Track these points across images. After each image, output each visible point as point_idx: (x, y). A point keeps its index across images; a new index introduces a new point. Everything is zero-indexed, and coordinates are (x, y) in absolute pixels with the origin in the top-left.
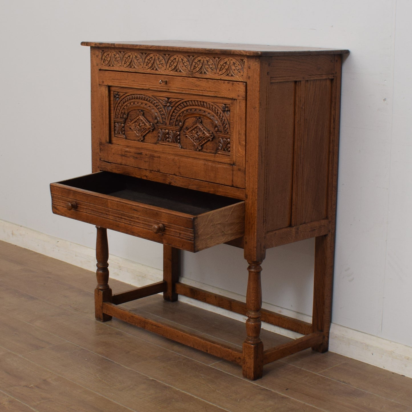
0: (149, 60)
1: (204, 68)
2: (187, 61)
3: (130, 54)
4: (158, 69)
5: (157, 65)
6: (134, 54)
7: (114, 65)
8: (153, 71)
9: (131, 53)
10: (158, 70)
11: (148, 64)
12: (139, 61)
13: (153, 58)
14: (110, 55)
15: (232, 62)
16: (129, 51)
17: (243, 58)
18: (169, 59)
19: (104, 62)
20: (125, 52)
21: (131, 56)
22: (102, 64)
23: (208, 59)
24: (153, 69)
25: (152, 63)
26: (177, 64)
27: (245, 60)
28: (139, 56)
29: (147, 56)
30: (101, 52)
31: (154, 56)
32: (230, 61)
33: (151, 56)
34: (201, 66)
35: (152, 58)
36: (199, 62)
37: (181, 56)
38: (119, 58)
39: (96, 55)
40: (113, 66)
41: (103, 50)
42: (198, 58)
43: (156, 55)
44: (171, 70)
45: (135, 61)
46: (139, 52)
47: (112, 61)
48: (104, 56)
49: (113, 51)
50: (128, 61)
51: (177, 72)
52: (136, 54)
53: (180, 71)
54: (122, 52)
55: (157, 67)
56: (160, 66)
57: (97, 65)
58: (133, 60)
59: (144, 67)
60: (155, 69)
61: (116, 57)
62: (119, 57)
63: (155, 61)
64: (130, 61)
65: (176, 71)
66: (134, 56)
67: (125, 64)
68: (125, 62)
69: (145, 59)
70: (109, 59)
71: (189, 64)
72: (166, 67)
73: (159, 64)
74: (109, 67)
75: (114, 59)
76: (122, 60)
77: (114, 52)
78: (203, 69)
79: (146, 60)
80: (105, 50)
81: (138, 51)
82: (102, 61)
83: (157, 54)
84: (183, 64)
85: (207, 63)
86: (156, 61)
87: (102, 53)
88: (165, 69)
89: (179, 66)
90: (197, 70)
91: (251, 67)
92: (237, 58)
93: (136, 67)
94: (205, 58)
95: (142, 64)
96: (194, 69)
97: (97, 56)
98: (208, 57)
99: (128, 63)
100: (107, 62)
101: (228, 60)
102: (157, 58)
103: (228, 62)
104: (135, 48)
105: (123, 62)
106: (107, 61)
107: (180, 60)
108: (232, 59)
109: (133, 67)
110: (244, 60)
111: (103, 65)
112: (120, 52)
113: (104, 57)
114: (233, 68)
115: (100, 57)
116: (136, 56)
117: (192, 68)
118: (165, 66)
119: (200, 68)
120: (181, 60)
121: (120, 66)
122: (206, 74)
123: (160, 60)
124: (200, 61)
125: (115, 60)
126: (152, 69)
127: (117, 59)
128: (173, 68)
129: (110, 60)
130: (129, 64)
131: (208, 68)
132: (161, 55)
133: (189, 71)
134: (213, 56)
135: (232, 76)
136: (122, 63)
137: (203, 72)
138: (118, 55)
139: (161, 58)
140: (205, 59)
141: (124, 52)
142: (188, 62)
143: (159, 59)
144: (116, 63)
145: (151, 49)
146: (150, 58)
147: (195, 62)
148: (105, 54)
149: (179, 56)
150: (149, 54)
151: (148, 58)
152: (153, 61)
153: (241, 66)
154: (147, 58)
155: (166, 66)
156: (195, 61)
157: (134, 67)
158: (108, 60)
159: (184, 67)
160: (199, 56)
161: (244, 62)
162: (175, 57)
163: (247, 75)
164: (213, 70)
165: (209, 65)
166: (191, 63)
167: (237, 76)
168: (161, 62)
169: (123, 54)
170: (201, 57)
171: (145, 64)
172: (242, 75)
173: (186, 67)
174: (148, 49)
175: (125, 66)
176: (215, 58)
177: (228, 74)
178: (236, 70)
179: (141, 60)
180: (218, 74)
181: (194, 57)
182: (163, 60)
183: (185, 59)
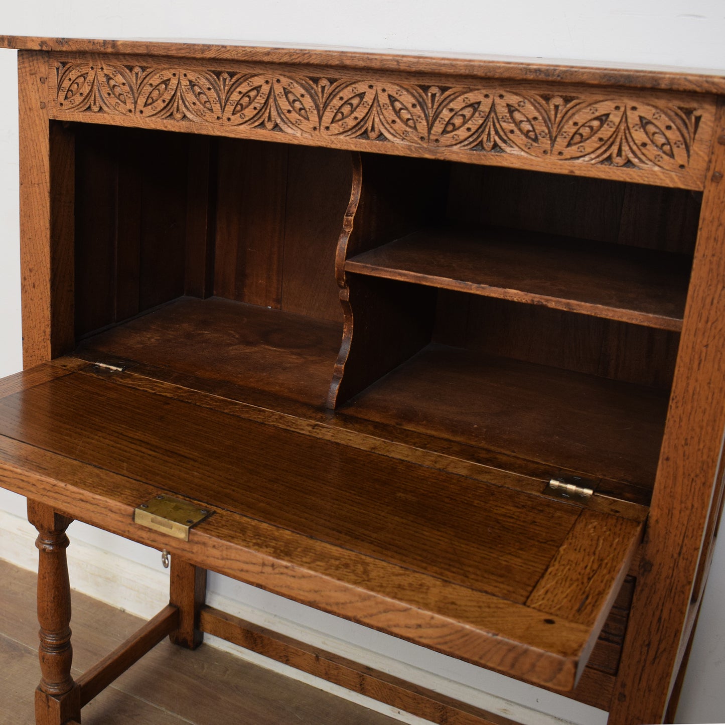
0: (246, 94)
1: (493, 132)
2: (414, 106)
3: (167, 74)
4: (282, 125)
5: (279, 114)
6: (185, 75)
7: (105, 108)
8: (260, 131)
9: (173, 71)
10: (281, 130)
11: (243, 108)
12: (203, 98)
13: (265, 89)
14: (90, 78)
15: (633, 117)
16: (166, 66)
17: (694, 105)
18: (332, 95)
19: (66, 98)
20: (147, 68)
21: (174, 82)
22: (61, 104)
23: (513, 99)
24: (262, 125)
25: (258, 106)
26: (366, 111)
27: (706, 112)
28: (203, 82)
29: (238, 83)
30: (58, 69)
31: (267, 82)
32: (625, 112)
33: (256, 84)
34: (481, 122)
35: (258, 88)
36: (470, 110)
37: (389, 85)
38: (127, 88)
39: (41, 75)
40: (101, 109)
41: (63, 60)
42: (466, 95)
43: (278, 81)
44: (341, 130)
45: (190, 97)
46: (204, 69)
47: (97, 95)
48: (70, 79)
49: (100, 63)
50: (160, 95)
51: (368, 138)
52: (192, 76)
53: (381, 136)
54: (137, 69)
55: (279, 121)
56: (294, 116)
57: (43, 106)
58: (179, 94)
59: (225, 118)
60: (270, 125)
61: (112, 83)
62: (124, 84)
63: (271, 100)
64: (167, 97)
65: (365, 135)
66: (185, 82)
67: (146, 105)
68: (150, 101)
69: (230, 92)
70: (86, 89)
71: (423, 115)
72: (317, 119)
73: (289, 111)
74: (88, 113)
75: (105, 90)
76: (135, 93)
77: (104, 67)
78: (489, 134)
79: (235, 97)
80: (72, 62)
81: (202, 65)
82: (62, 95)
83: (282, 79)
84: (397, 112)
85: (508, 115)
86: (275, 100)
87: (61, 71)
88: (315, 129)
89: (377, 120)
90: (462, 138)
92: (661, 103)
93: (189, 115)
94: (501, 96)
95: (217, 107)
96: (444, 132)
97: (43, 80)
98: (516, 94)
99: (160, 102)
100: (78, 99)
101: (617, 108)
102: (278, 89)
103: (615, 115)
104: (199, 56)
105: (141, 101)
106: (78, 95)
107: (383, 99)
108: (634, 104)
109: (179, 116)
110: (697, 113)
111: (64, 107)
112: (131, 69)
113: (66, 84)
114: (639, 136)
115: (53, 80)
116: (190, 82)
117: (438, 128)
118: (314, 117)
119: (473, 130)
120: (388, 102)
121: (130, 111)
122: (503, 151)
123: (291, 98)
124: (475, 106)
125: (109, 94)
126: (257, 124)
127: (118, 90)
128: (349, 127)
129: (91, 91)
130: (163, 105)
131: (512, 132)
132: (297, 82)
133: (422, 138)
134: (542, 93)
135: (628, 163)
136: (136, 103)
137: (488, 145)
138: (120, 79)
139: (299, 90)
140: (498, 100)
141: (143, 69)
142: (418, 107)
143: (286, 92)
144: (113, 101)
145: (266, 59)
146: (249, 88)
147: (451, 110)
148: (73, 75)
149: (379, 86)
150: (246, 78)
151: (244, 88)
152: (263, 101)
153: (678, 133)
154: (238, 90)
155: (320, 118)
156: (451, 105)
157: (185, 116)
158: (81, 91)
159: (399, 125)
160: (471, 90)
161: (698, 119)
162: (362, 87)
163: (708, 169)
164: (536, 140)
165: (518, 124)
166: (431, 113)
167: (656, 169)
168: (297, 105)
169: (141, 75)
170: (484, 92)
171: (229, 109)
172: (682, 166)
173: (411, 123)
174: (258, 58)
175: (148, 111)
176: (547, 98)
177: (609, 159)
178: (650, 147)
179: (213, 94)
180: (560, 153)
181: (447, 93)
182: (307, 96)
183: (407, 99)
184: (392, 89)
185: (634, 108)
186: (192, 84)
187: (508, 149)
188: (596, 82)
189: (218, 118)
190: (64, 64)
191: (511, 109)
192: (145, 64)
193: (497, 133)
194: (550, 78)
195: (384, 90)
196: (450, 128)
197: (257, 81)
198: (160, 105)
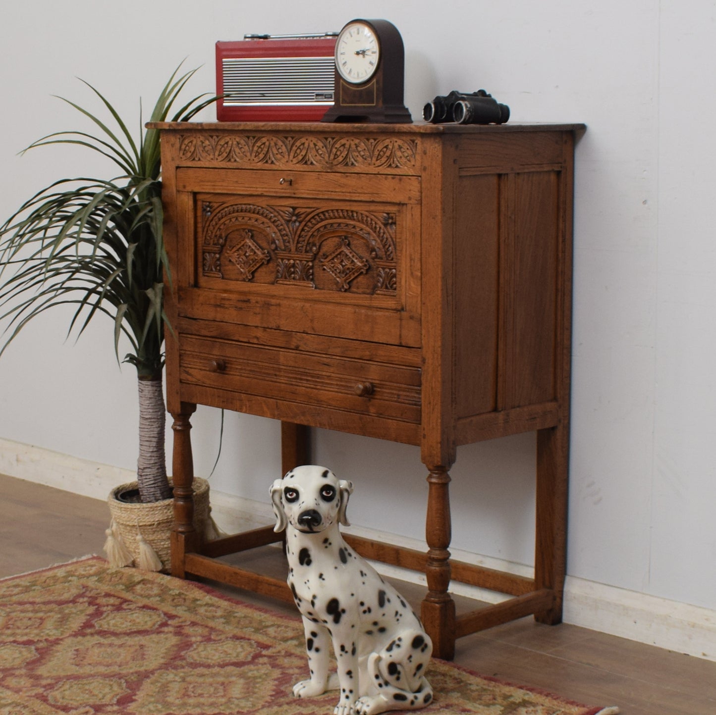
0: (259, 147)
2: (323, 147)
3: (227, 139)
4: (275, 161)
5: (273, 155)
6: (235, 139)
7: (201, 159)
8: (266, 165)
9: (230, 137)
10: (274, 164)
11: (259, 154)
12: (243, 150)
13: (267, 144)
14: (194, 142)
15: (396, 145)
16: (227, 135)
17: (414, 138)
18: (293, 145)
19: (184, 154)
21: (230, 143)
23: (357, 141)
24: (267, 162)
25: (265, 152)
26: (306, 151)
27: (418, 141)
28: (242, 142)
29: (256, 142)
30: (179, 139)
31: (268, 140)
32: (393, 143)
33: (263, 142)
34: (346, 153)
35: (264, 144)
36: (342, 147)
37: (313, 138)
38: (210, 147)
39: (172, 143)
40: (199, 160)
41: (181, 134)
42: (340, 141)
43: (272, 139)
44: (297, 162)
45: (237, 150)
47: (198, 152)
48: (185, 144)
49: (199, 135)
50: (225, 150)
51: (307, 164)
52: (238, 139)
53: (312, 163)
54: (215, 137)
55: (273, 159)
56: (279, 156)
57: (173, 160)
58: (232, 149)
59: (252, 159)
60: (270, 162)
61: (204, 145)
62: (209, 145)
63: (270, 149)
64: (228, 150)
66: (235, 143)
67: (219, 155)
68: (221, 153)
69: (253, 146)
70: (192, 149)
71: (326, 151)
72: (288, 157)
73: (277, 154)
74: (194, 162)
75: (201, 149)
76: (214, 149)
77: (200, 137)
78: (350, 158)
79: (255, 148)
80: (186, 135)
81: (242, 134)
82: (182, 152)
83: (273, 138)
84: (317, 151)
85: (356, 149)
87: (181, 140)
88: (287, 162)
89: (310, 155)
90: (340, 161)
91: (428, 152)
92: (404, 138)
93: (238, 160)
94: (353, 140)
95: (248, 154)
96: (335, 159)
97: (173, 145)
98: (358, 139)
99: (224, 153)
100: (189, 154)
101: (391, 142)
102: (272, 144)
103: (391, 145)
104: (237, 129)
105: (217, 153)
106: (189, 152)
107: (312, 145)
109: (233, 160)
110: (416, 142)
111: (182, 159)
112: (212, 137)
113: (183, 147)
114: (399, 154)
115: (178, 145)
117: (332, 157)
118: (286, 157)
119: (344, 157)
120: (314, 146)
121: (212, 159)
122: (355, 166)
123: (278, 147)
124: (344, 145)
125: (203, 151)
126: (264, 161)
127: (207, 149)
128: (300, 160)
129: (195, 150)
130: (226, 155)
131: (358, 156)
132: (279, 139)
133: (327, 163)
134: (366, 137)
135: (397, 167)
136: (214, 155)
137: (350, 164)
138: (207, 142)
139: (280, 143)
140: (351, 142)
141: (217, 136)
143: (276, 144)
144: (204, 154)
145: (263, 128)
146: (261, 144)
147: (336, 148)
148: (186, 142)
149: (310, 138)
150: (259, 139)
151: (259, 144)
152: (266, 150)
153: (411, 151)
154: (257, 145)
155: (289, 155)
156: (336, 146)
157: (235, 161)
158: (190, 150)
159: (318, 157)
160: (342, 138)
161: (416, 144)
162: (303, 140)
163: (422, 166)
164: (366, 159)
165: (359, 152)
166: (329, 150)
167: (406, 168)
168: (280, 151)
169: (217, 140)
170: (347, 139)
171: (254, 154)
172: (414, 166)
173: (322, 155)
174: (259, 129)
175: (220, 158)
176: (368, 140)
177: (390, 165)
178: (403, 158)
179: (246, 147)
180: (374, 164)
181: (335, 140)
182: (284, 146)
183: (320, 144)
184: (315, 140)
185: (396, 142)
186: (238, 143)
187: (357, 165)
188: (375, 131)
189: (249, 160)
190: (182, 136)
191: (357, 146)
192: (218, 134)
193: (353, 157)
194: (362, 130)
195: (312, 141)
196: (336, 157)
197: (264, 140)
198: (225, 155)
